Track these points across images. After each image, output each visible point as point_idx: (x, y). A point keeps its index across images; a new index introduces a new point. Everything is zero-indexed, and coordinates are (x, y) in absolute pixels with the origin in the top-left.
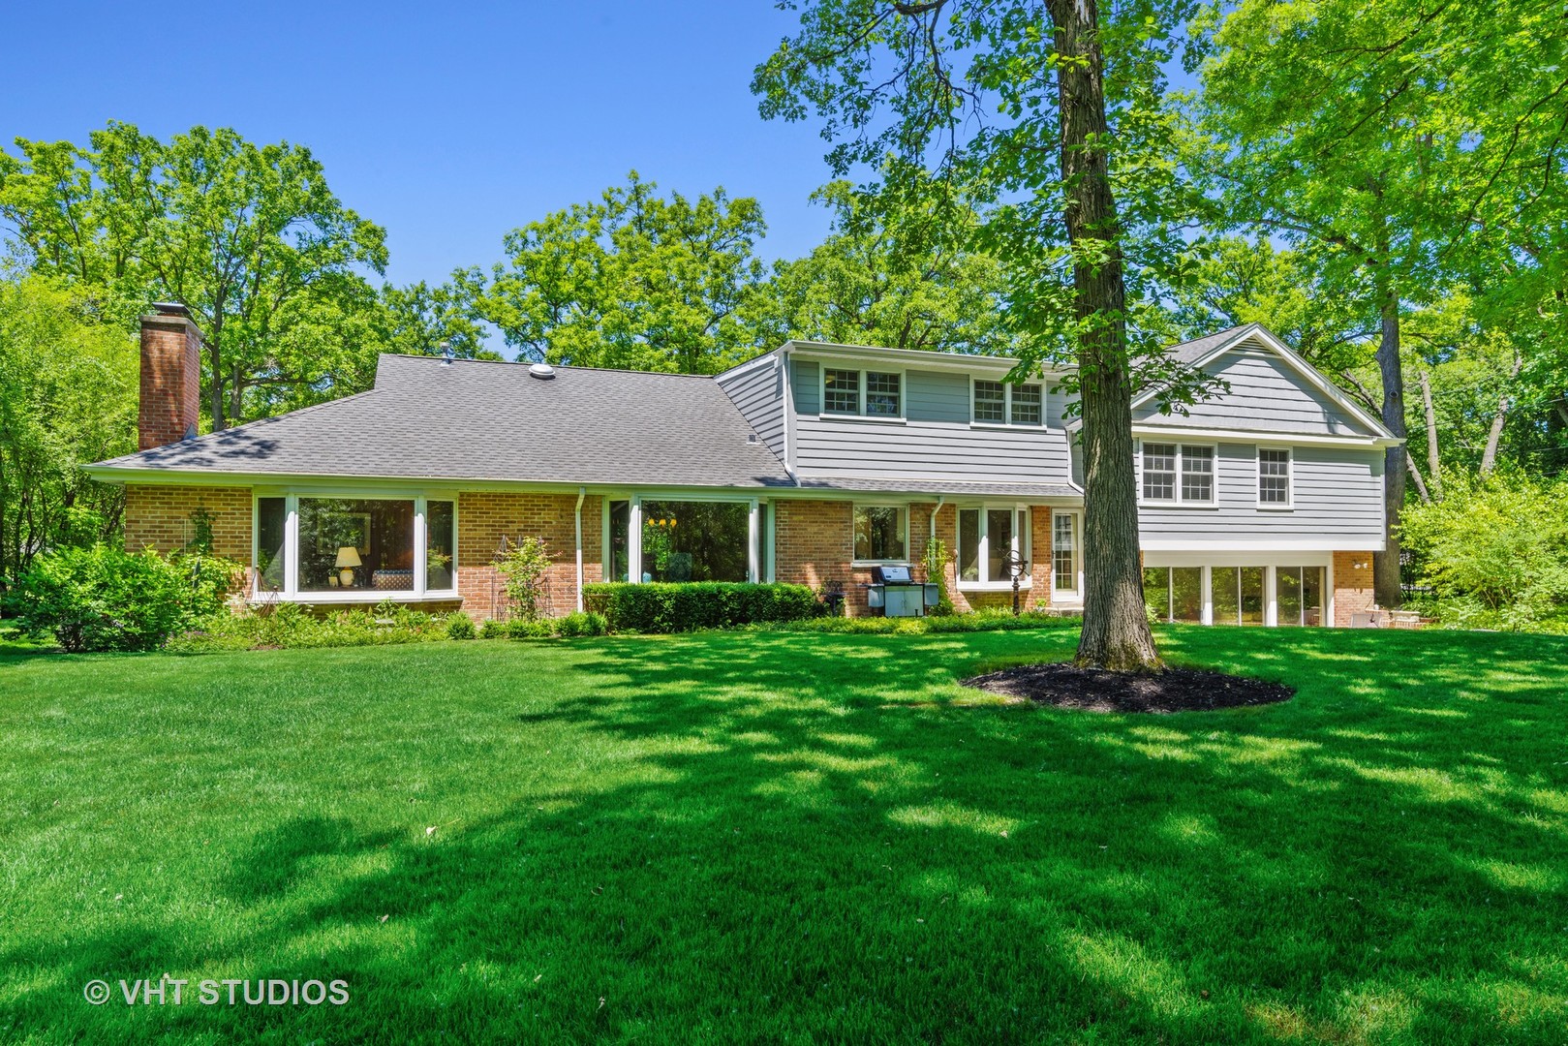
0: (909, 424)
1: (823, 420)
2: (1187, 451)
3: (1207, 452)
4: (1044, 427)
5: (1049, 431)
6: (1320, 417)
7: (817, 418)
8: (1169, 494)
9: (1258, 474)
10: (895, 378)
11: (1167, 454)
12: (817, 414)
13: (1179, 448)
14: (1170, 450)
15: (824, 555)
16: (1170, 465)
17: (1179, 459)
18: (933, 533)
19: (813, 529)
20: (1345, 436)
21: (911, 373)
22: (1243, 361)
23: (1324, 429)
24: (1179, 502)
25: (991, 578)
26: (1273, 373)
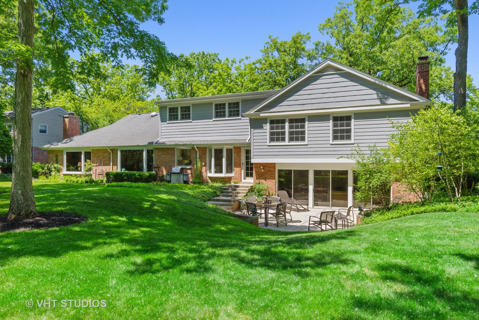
0: (193, 122)
1: (168, 123)
2: (291, 121)
3: (303, 120)
4: (240, 117)
5: (242, 118)
6: (375, 96)
7: (166, 123)
8: (283, 140)
9: (331, 128)
10: (189, 107)
11: (282, 123)
12: (166, 122)
13: (287, 120)
14: (283, 121)
15: (166, 164)
16: (283, 128)
17: (287, 125)
18: (198, 157)
19: (164, 156)
20: (392, 104)
21: (193, 105)
22: (324, 77)
23: (378, 102)
24: (286, 143)
25: (216, 172)
26: (343, 79)
